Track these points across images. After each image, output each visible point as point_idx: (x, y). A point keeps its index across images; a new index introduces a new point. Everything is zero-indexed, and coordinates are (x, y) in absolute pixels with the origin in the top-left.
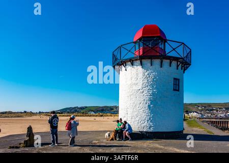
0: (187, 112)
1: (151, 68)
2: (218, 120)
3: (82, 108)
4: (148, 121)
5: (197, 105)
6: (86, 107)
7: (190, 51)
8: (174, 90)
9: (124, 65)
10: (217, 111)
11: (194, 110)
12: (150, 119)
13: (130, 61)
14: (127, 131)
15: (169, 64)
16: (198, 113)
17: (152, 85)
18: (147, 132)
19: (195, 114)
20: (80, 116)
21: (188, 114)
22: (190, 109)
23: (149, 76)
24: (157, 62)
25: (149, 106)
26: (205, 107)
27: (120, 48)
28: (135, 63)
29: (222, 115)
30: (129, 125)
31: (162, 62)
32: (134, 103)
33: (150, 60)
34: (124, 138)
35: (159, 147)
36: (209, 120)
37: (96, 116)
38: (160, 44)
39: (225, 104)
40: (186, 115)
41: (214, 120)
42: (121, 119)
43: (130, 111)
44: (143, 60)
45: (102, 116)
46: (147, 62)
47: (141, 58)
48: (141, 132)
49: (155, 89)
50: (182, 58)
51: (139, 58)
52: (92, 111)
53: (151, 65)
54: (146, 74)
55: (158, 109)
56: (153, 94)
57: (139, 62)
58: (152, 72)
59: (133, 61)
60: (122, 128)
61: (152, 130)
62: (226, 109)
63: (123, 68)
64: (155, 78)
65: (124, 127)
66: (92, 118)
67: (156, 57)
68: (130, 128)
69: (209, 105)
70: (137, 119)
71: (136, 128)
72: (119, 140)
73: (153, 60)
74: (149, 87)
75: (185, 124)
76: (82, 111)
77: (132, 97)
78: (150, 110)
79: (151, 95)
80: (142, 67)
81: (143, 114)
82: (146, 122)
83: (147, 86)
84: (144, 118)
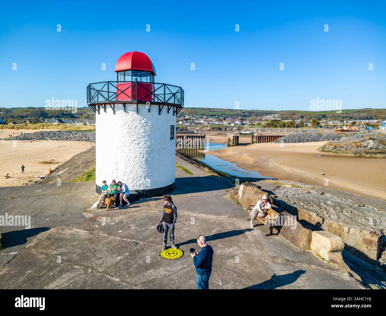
1: (148, 114)
4: (145, 177)
8: (171, 139)
9: (112, 106)
12: (147, 175)
13: (122, 103)
17: (150, 136)
18: (144, 191)
23: (147, 125)
24: (155, 108)
25: (146, 160)
28: (129, 106)
31: (160, 109)
32: (127, 156)
44: (139, 105)
46: (144, 108)
48: (136, 191)
49: (153, 140)
54: (143, 122)
56: (151, 146)
57: (134, 106)
58: (149, 120)
59: (125, 103)
64: (153, 127)
68: (127, 189)
70: (132, 176)
74: (146, 137)
77: (124, 148)
78: (147, 165)
79: (148, 148)
80: (137, 113)
81: (140, 170)
82: (143, 179)
83: (144, 136)
84: (140, 175)
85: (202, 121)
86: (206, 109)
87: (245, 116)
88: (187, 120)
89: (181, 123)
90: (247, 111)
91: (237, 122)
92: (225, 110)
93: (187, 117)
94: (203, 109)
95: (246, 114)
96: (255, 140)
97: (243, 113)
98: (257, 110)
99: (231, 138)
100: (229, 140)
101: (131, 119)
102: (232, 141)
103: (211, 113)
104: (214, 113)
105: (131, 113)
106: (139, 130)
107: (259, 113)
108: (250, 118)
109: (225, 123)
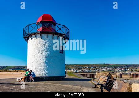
0: (69, 69)
1: (47, 39)
2: (84, 73)
3: (4, 67)
4: (45, 70)
5: (74, 65)
6: (7, 66)
7: (69, 31)
8: (60, 52)
9: (31, 37)
10: (84, 69)
11: (72, 68)
12: (46, 69)
13: (34, 34)
14: (32, 76)
15: (57, 37)
16: (74, 70)
17: (47, 49)
18: (44, 77)
19: (73, 70)
20: (3, 72)
21: (69, 70)
22: (70, 67)
23: (46, 44)
24: (50, 36)
25: (45, 61)
26: (78, 67)
27: (28, 26)
29: (87, 71)
30: (33, 73)
31: (53, 36)
33: (46, 34)
34: (30, 80)
35: (51, 84)
36: (80, 73)
37: (14, 72)
38: (52, 25)
39: (88, 65)
40: (68, 71)
41: (83, 73)
42: (28, 69)
43: (34, 64)
44: (42, 34)
45: (17, 72)
46: (44, 35)
47: (41, 33)
48: (41, 77)
49: (49, 51)
50: (64, 35)
51: (39, 33)
52: (11, 69)
53: (47, 37)
54: (44, 42)
55: (51, 63)
56: (48, 54)
57: (39, 35)
58: (47, 42)
59: (36, 34)
60: (29, 75)
61: (47, 75)
62: (89, 67)
63: (30, 39)
64: (49, 45)
65: (30, 74)
66: (11, 73)
67: (50, 33)
68: (34, 74)
69: (80, 65)
70: (39, 69)
71: (37, 75)
72: (27, 82)
73: (48, 34)
74: (46, 50)
75: (67, 75)
76: (4, 69)
77: (35, 56)
78: (46, 64)
79: (47, 55)
80: (41, 38)
81: (42, 66)
82: (44, 71)
83: (45, 50)
84: (42, 69)
85: (104, 69)
86: (106, 64)
87: (128, 67)
88: (97, 69)
89: (94, 70)
90: (128, 65)
91: (123, 69)
92: (116, 64)
93: (97, 68)
94: (105, 64)
95: (128, 66)
96: (131, 76)
97: (126, 65)
98: (134, 64)
99: (118, 75)
100: (117, 76)
101: (39, 41)
102: (118, 77)
103: (109, 66)
104: (111, 66)
105: (38, 38)
106: (42, 46)
107: (135, 65)
108: (130, 68)
109: (116, 70)
